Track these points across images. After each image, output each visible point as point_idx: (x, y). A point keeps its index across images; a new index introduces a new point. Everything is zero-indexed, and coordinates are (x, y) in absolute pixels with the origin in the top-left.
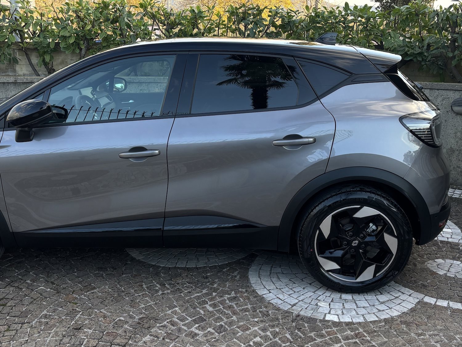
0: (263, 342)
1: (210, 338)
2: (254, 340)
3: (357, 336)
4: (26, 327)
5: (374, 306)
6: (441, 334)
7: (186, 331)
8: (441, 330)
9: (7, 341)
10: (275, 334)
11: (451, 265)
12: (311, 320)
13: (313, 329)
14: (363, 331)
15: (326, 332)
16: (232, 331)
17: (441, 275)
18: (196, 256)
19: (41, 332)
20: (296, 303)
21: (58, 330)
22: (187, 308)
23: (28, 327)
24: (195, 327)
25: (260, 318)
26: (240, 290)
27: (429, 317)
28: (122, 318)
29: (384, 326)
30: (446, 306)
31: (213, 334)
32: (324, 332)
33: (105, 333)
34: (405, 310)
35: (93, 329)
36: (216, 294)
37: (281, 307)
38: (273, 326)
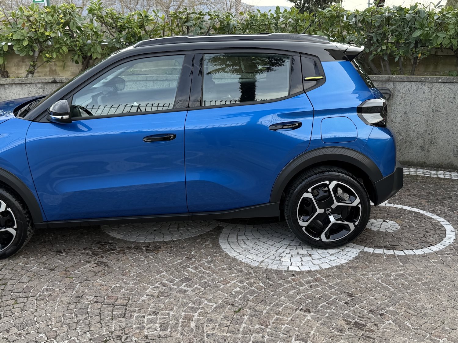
0: (242, 291)
1: (198, 292)
2: (235, 290)
3: (316, 280)
4: (32, 300)
5: (326, 257)
6: (381, 273)
7: (176, 289)
8: (380, 270)
9: (19, 311)
10: (251, 285)
11: (382, 223)
12: (278, 272)
13: (281, 278)
14: (321, 276)
15: (292, 279)
16: (215, 285)
17: (375, 231)
18: (170, 232)
19: (47, 302)
20: (263, 261)
21: (62, 299)
22: (173, 272)
23: (34, 299)
24: (183, 285)
25: (236, 274)
26: (215, 254)
27: (370, 262)
28: (118, 285)
29: (337, 271)
30: (382, 253)
31: (199, 289)
32: (290, 279)
33: (105, 298)
34: (351, 259)
35: (94, 296)
36: (195, 259)
37: (252, 264)
38: (248, 279)
